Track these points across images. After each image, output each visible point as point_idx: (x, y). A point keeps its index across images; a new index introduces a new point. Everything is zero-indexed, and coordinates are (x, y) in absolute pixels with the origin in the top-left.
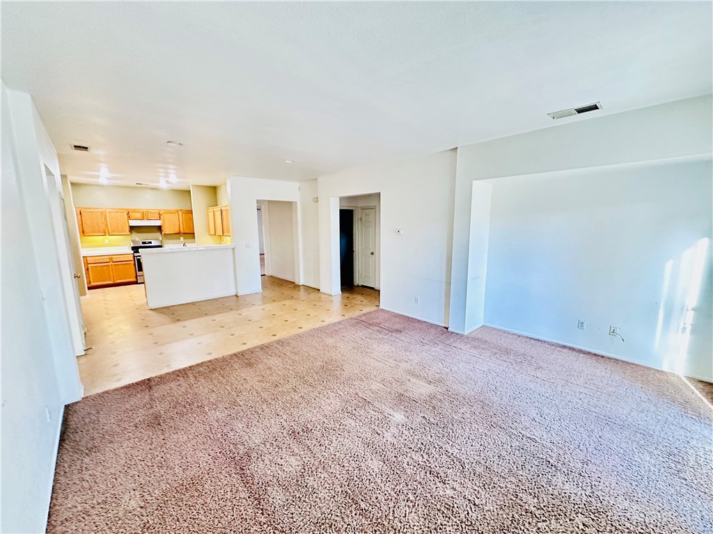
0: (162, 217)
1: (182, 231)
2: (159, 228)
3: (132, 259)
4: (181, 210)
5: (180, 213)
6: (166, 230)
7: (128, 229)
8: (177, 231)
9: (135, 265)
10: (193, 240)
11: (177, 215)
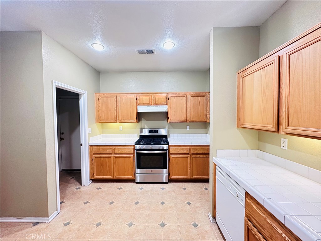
0: (169, 101)
1: (188, 118)
2: (165, 115)
3: (132, 151)
4: (190, 93)
5: (189, 96)
6: (173, 118)
7: (135, 116)
8: (183, 119)
9: (134, 159)
11: (185, 98)
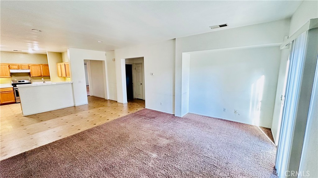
0: (30, 68)
1: (42, 75)
2: (29, 74)
3: (12, 90)
4: (42, 64)
5: (41, 66)
6: (33, 75)
7: (9, 75)
8: (40, 75)
9: (14, 93)
10: (49, 79)
11: (39, 67)
